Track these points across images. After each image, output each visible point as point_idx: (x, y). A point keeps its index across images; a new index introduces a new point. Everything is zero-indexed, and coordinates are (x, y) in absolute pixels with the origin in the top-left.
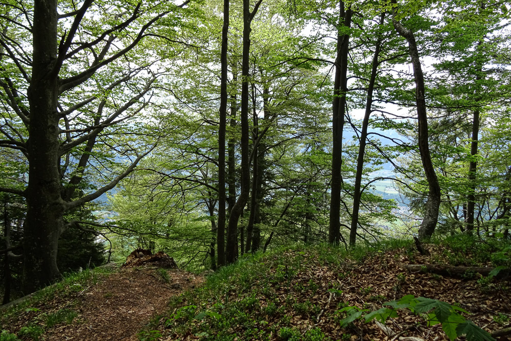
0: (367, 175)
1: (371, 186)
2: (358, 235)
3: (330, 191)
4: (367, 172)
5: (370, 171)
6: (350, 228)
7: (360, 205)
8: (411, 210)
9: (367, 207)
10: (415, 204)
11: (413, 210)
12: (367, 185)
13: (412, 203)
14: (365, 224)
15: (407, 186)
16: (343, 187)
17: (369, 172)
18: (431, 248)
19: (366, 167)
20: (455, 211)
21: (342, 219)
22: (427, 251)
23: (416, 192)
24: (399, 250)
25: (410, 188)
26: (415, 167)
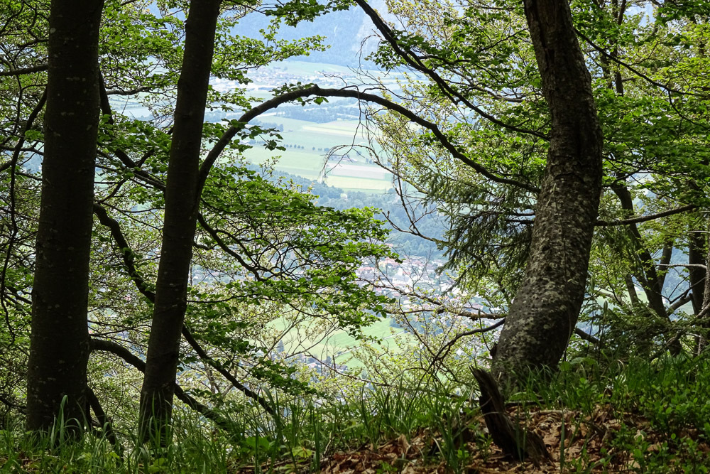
0: (237, 76)
1: (256, 131)
2: (182, 396)
3: (33, 164)
4: (242, 65)
5: (255, 56)
6: (144, 359)
7: (198, 239)
8: (452, 264)
9: (235, 248)
10: (473, 239)
11: (464, 265)
12: (236, 127)
13: (459, 232)
14: (220, 341)
15: (439, 136)
16: (112, 138)
17: (250, 60)
18: (555, 427)
19: (233, 32)
20: (652, 273)
21: (99, 320)
22: (536, 440)
23: (479, 169)
24: (397, 446)
25: (451, 149)
26: (479, 41)
